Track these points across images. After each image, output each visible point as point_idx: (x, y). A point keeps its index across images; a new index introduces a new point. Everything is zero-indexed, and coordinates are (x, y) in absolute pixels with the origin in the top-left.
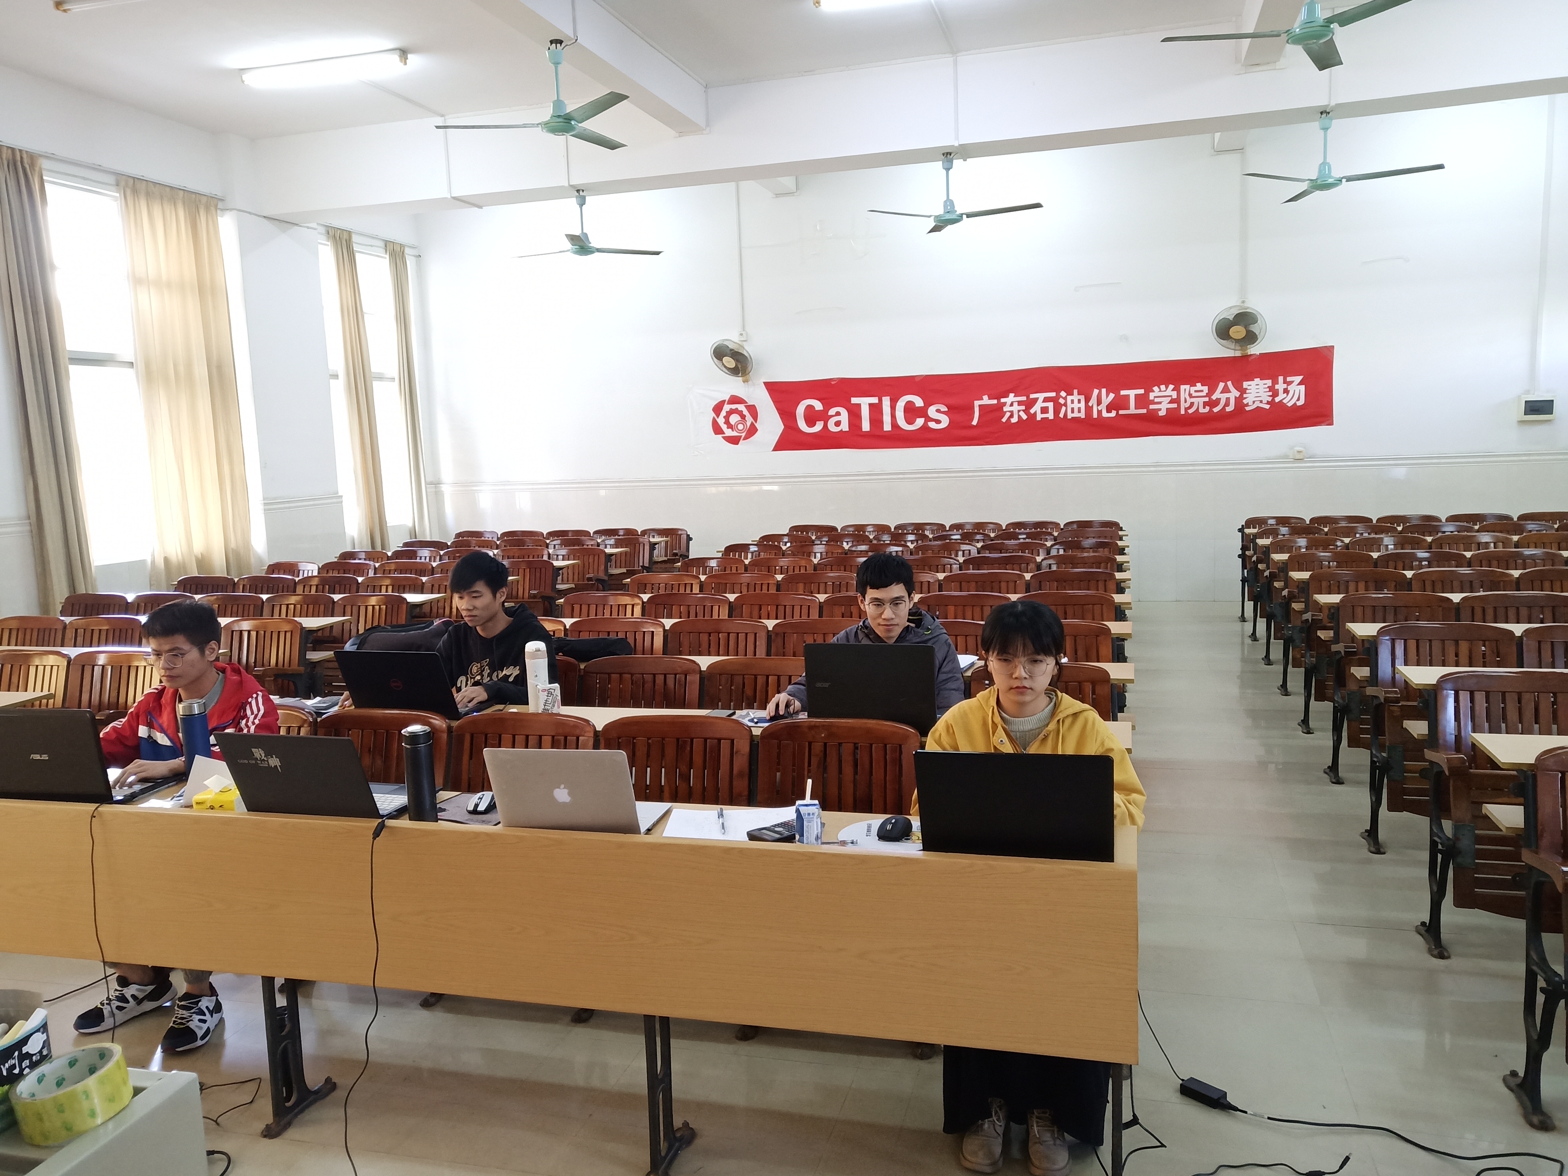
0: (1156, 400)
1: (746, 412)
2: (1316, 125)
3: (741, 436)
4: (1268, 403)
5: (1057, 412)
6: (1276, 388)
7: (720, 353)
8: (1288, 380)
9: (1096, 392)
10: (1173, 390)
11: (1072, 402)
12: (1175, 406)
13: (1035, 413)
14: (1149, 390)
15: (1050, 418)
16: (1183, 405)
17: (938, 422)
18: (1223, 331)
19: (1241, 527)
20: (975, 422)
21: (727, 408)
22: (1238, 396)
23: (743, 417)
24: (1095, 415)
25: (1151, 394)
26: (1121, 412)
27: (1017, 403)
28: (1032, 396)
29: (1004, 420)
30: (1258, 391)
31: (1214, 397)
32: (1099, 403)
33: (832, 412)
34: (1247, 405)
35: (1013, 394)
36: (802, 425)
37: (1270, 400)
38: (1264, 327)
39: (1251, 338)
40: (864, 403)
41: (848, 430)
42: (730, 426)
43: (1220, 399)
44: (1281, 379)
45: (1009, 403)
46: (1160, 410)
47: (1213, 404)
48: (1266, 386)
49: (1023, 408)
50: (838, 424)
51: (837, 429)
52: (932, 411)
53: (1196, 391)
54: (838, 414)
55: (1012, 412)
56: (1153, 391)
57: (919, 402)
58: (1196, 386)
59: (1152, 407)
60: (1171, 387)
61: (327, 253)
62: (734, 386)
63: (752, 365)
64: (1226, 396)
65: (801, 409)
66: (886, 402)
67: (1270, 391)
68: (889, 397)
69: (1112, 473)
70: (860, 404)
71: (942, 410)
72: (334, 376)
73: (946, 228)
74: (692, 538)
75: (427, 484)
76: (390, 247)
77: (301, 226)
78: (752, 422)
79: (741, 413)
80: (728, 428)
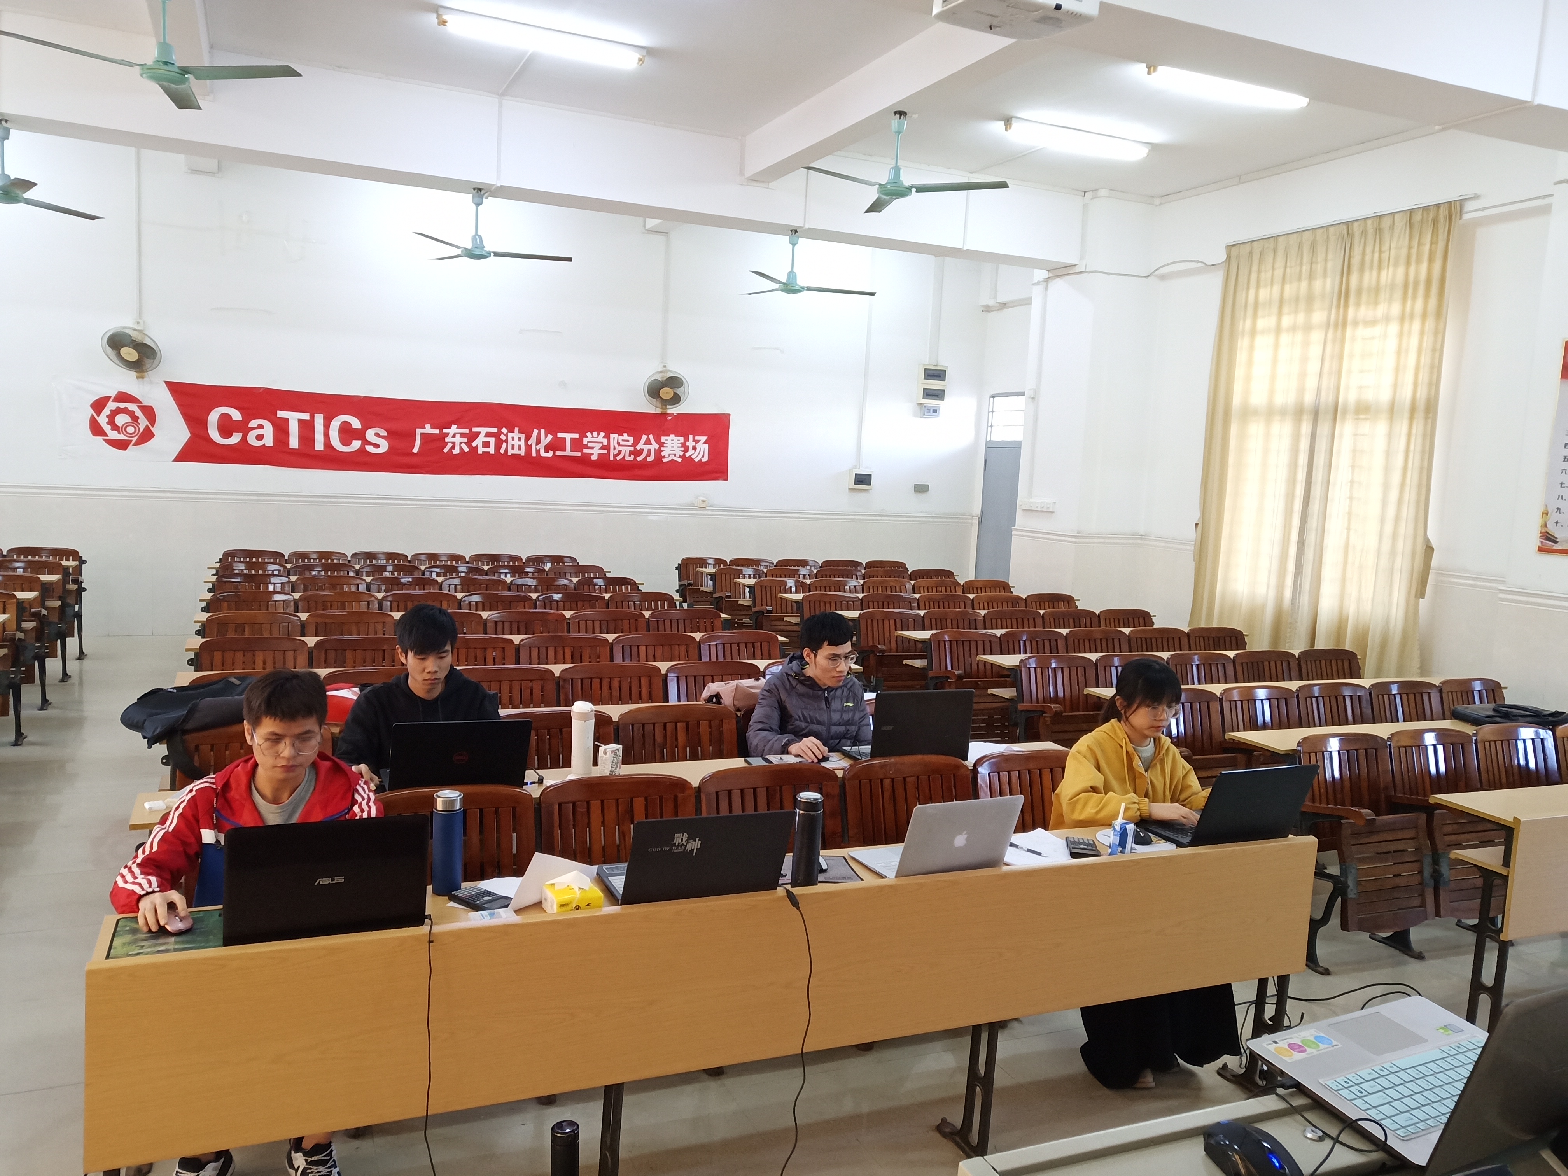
0: (590, 445)
1: (138, 413)
3: (131, 441)
4: (680, 457)
5: (498, 447)
6: (687, 444)
7: (116, 342)
8: (696, 439)
9: (536, 432)
10: (604, 437)
11: (513, 439)
12: (605, 452)
13: (477, 446)
14: (583, 435)
15: (491, 453)
16: (613, 452)
17: (377, 446)
18: (654, 391)
19: (677, 566)
20: (415, 450)
21: (112, 405)
22: (657, 448)
23: (135, 419)
24: (534, 454)
25: (584, 439)
26: (558, 453)
27: (459, 435)
28: (475, 430)
29: (446, 450)
30: (673, 445)
31: (638, 448)
32: (538, 442)
33: (253, 423)
34: (664, 457)
35: (456, 426)
36: (214, 434)
37: (682, 455)
38: (687, 391)
39: (676, 399)
40: (294, 418)
41: (272, 445)
42: (115, 427)
43: (643, 449)
45: (451, 434)
46: (593, 454)
47: (637, 453)
48: (679, 442)
49: (465, 440)
50: (260, 437)
51: (259, 443)
52: (370, 434)
53: (623, 441)
54: (261, 427)
55: (454, 443)
56: (587, 437)
57: (356, 423)
58: (623, 436)
59: (585, 451)
60: (602, 434)
62: (125, 381)
63: (156, 361)
64: (648, 447)
65: (214, 417)
66: (319, 420)
67: (682, 447)
68: (322, 415)
69: (548, 509)
70: (288, 419)
71: (381, 434)
73: (468, 260)
74: (84, 561)
78: (147, 425)
79: (132, 414)
80: (112, 429)
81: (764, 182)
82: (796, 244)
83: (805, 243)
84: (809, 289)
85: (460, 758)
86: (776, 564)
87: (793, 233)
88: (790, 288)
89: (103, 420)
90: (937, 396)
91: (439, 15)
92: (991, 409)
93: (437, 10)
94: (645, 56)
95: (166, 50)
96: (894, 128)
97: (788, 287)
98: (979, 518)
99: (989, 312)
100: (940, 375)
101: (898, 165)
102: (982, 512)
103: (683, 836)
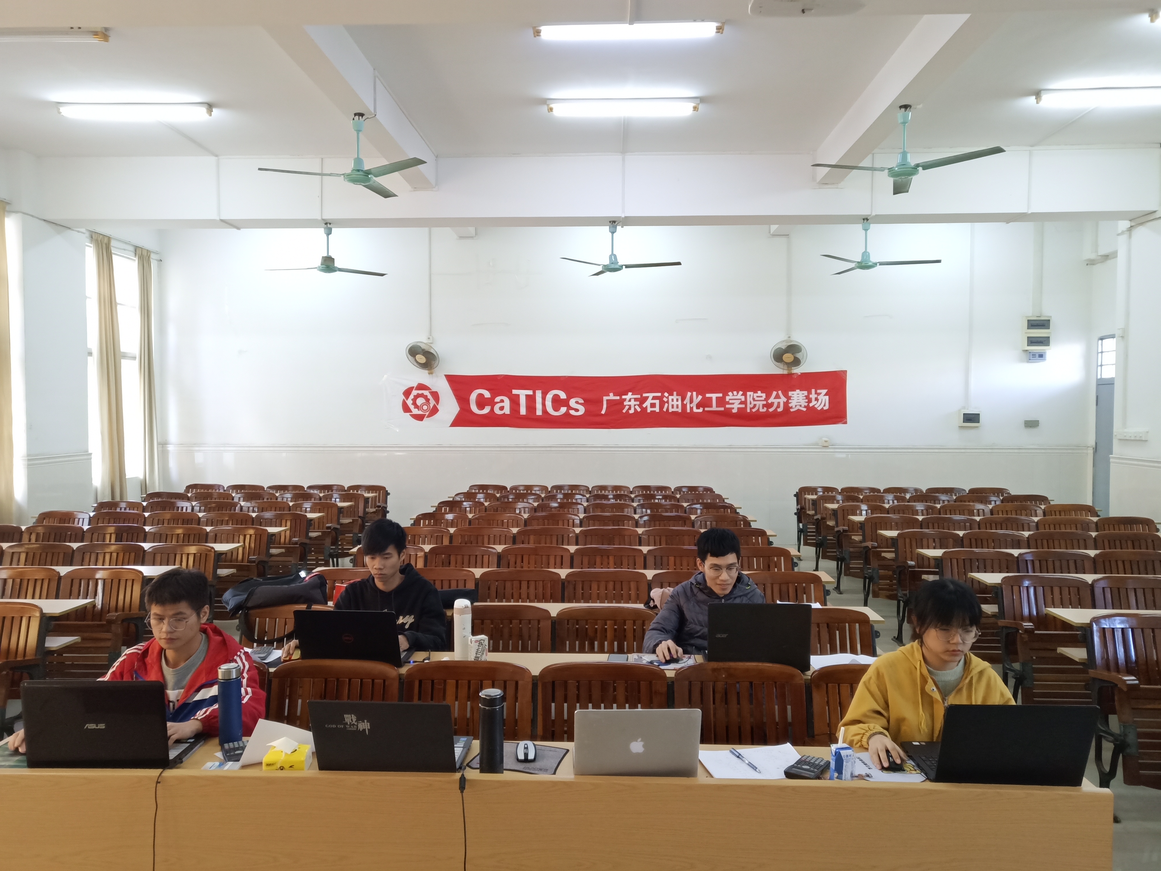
0: (731, 402)
1: (430, 396)
2: (860, 226)
3: (426, 415)
4: (805, 407)
5: (661, 407)
6: (810, 397)
7: (413, 351)
8: (818, 392)
9: (689, 394)
10: (742, 395)
11: (673, 400)
12: (743, 406)
13: (647, 406)
14: (725, 394)
15: (657, 411)
16: (749, 406)
17: (577, 410)
18: (778, 356)
19: (795, 493)
20: (603, 412)
21: (415, 392)
22: (785, 401)
23: (428, 400)
24: (688, 410)
25: (727, 397)
26: (706, 409)
27: (633, 399)
28: (645, 395)
29: (624, 411)
30: (798, 398)
32: (691, 401)
33: (498, 399)
34: (791, 408)
35: (631, 393)
36: (474, 408)
37: (806, 405)
38: (805, 355)
39: (797, 362)
40: (523, 394)
41: (509, 413)
42: (416, 407)
43: (774, 402)
45: (628, 399)
46: (733, 408)
47: (769, 406)
48: (804, 395)
49: (638, 403)
50: (502, 408)
51: (501, 412)
52: (572, 402)
53: (757, 397)
54: (502, 401)
55: (630, 406)
56: (729, 395)
57: (563, 395)
58: (757, 393)
59: (728, 406)
60: (741, 393)
61: (90, 253)
62: (421, 377)
63: (437, 362)
64: (778, 401)
65: (473, 397)
66: (539, 394)
67: (806, 399)
68: (541, 391)
70: (519, 395)
71: (580, 402)
72: (90, 354)
73: (608, 273)
74: (389, 493)
75: (158, 444)
76: (139, 252)
77: (73, 230)
78: (434, 404)
79: (426, 397)
80: (415, 408)
81: (833, 184)
82: (867, 230)
83: (874, 228)
84: (881, 264)
85: (347, 638)
86: (881, 491)
87: (865, 221)
88: (864, 265)
89: (409, 402)
90: (1042, 342)
91: (548, 105)
92: (1100, 350)
93: (545, 101)
94: (699, 104)
95: (358, 161)
96: (900, 120)
97: (863, 265)
98: (1093, 449)
99: (1093, 264)
100: (1044, 324)
101: (905, 150)
102: (1096, 443)
103: (351, 717)
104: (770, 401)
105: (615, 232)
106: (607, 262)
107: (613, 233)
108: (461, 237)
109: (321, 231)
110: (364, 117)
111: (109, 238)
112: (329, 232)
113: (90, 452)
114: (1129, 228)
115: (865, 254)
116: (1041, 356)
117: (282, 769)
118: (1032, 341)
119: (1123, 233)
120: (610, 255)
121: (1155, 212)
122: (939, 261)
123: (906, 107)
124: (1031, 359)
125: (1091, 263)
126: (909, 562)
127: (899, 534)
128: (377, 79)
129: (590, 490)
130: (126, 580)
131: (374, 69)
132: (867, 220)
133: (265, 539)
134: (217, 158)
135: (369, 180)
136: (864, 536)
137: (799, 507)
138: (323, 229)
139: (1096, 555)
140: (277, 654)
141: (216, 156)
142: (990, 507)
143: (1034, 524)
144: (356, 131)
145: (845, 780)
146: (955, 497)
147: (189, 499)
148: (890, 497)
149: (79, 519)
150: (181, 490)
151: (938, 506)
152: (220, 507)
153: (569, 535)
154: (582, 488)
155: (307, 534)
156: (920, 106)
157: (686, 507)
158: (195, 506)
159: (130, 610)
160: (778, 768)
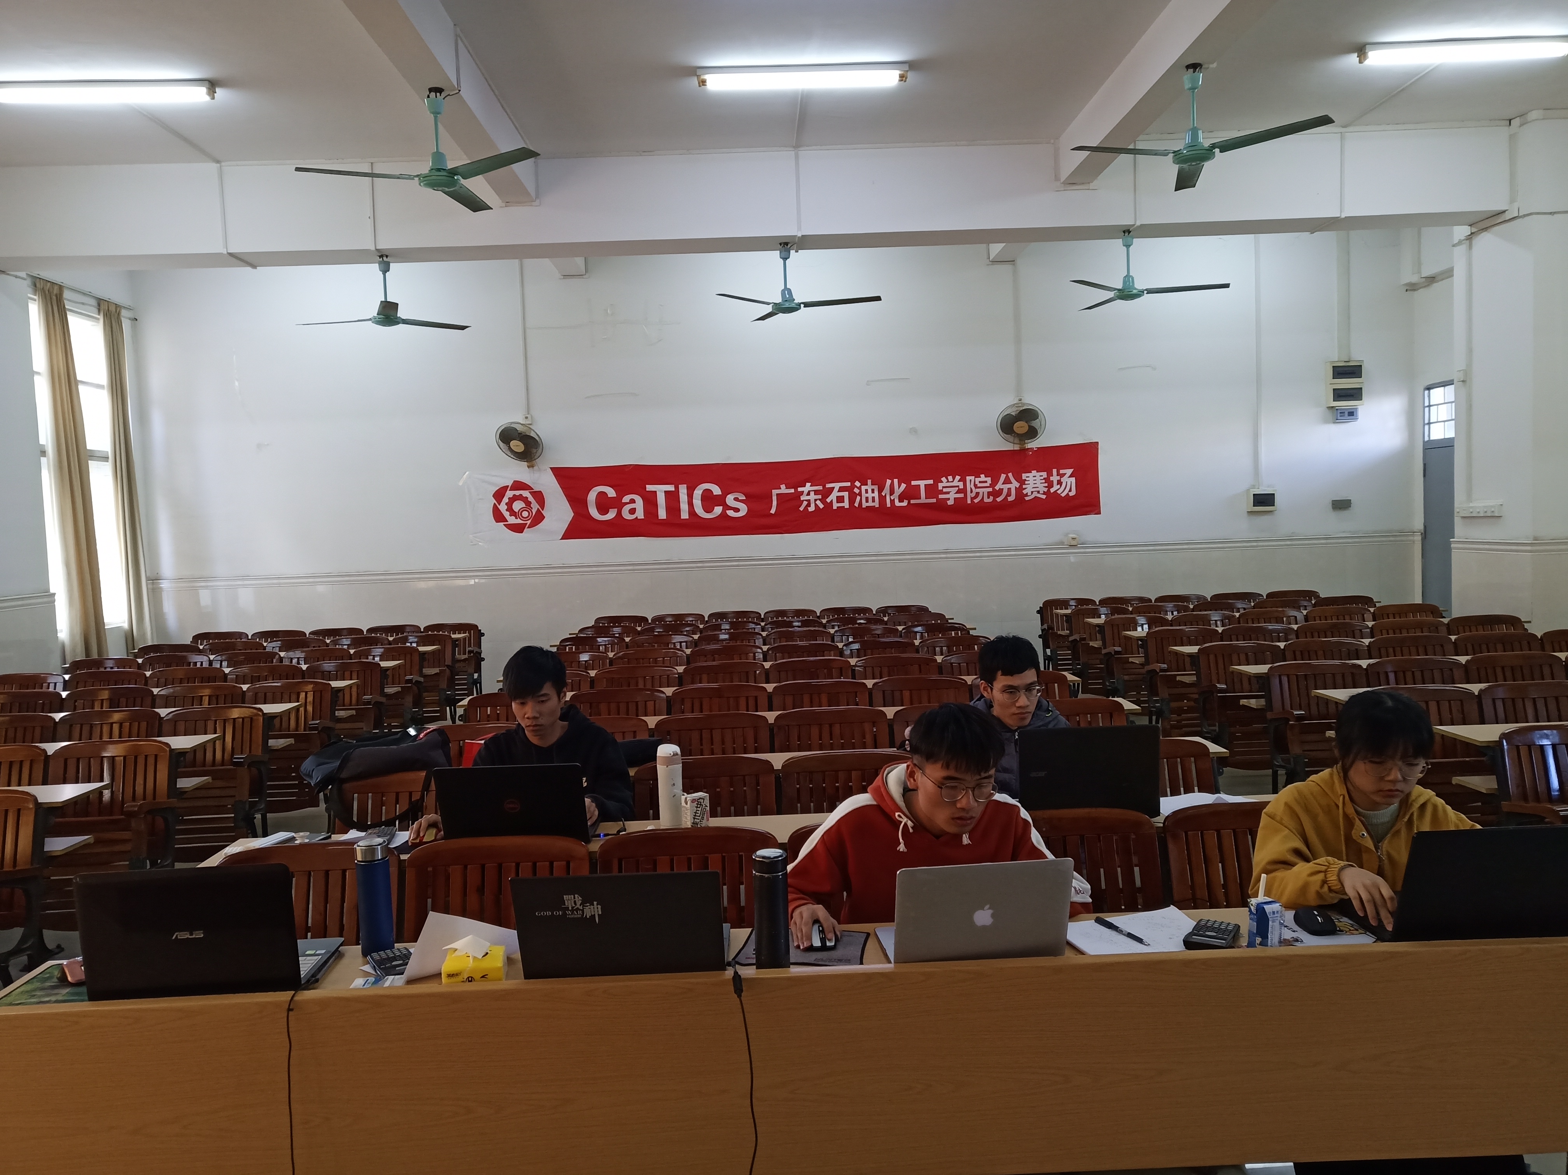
0: (945, 490)
1: (531, 499)
2: (1119, 242)
3: (527, 524)
4: (1044, 493)
5: (852, 501)
6: (1051, 480)
7: (507, 436)
8: (1061, 473)
9: (889, 482)
10: (960, 481)
11: (867, 491)
12: (961, 495)
13: (832, 500)
14: (938, 481)
15: (846, 507)
16: (969, 495)
17: (737, 510)
18: (1007, 425)
19: (1039, 609)
20: (773, 511)
21: (510, 494)
22: (1018, 487)
23: (528, 504)
24: (889, 505)
25: (939, 484)
26: (912, 502)
27: (813, 492)
28: (829, 486)
29: (801, 509)
30: (1035, 482)
32: (892, 492)
33: (626, 499)
34: (1027, 495)
35: (810, 484)
36: (594, 512)
37: (1046, 491)
38: (1043, 423)
39: (1033, 433)
40: (661, 490)
41: (643, 517)
42: (513, 513)
43: (1003, 489)
44: (1055, 471)
45: (806, 492)
46: (949, 499)
47: (996, 493)
48: (1042, 478)
49: (820, 497)
50: (633, 511)
51: (633, 517)
52: (730, 499)
53: (980, 482)
54: (633, 501)
55: (809, 501)
56: (942, 482)
57: (716, 490)
58: (980, 477)
59: (941, 496)
60: (958, 478)
61: (35, 310)
62: (518, 471)
63: (540, 451)
64: (1008, 486)
65: (592, 496)
66: (683, 490)
67: (1045, 483)
68: (686, 485)
69: (906, 559)
70: (656, 492)
71: (740, 498)
72: (43, 453)
73: (781, 315)
74: (484, 633)
75: (148, 579)
76: (104, 307)
77: (8, 274)
78: (538, 509)
79: (525, 500)
80: (511, 515)
81: (1083, 183)
82: (1130, 246)
83: (1138, 244)
84: (1150, 291)
85: (512, 806)
86: (1152, 601)
87: (1127, 234)
88: (1127, 294)
89: (503, 507)
90: (1353, 396)
91: (698, 76)
92: (1427, 404)
93: (695, 71)
94: (907, 71)
95: (438, 156)
96: (1187, 85)
97: (1125, 293)
98: (1422, 534)
99: (1414, 290)
100: (1352, 371)
101: (1195, 125)
102: (1425, 527)
103: (574, 898)
104: (997, 488)
105: (789, 258)
106: (779, 300)
107: (785, 259)
108: (566, 276)
109: (374, 268)
110: (444, 95)
111: (61, 288)
112: (385, 269)
113: (52, 591)
114: (1469, 235)
115: (1128, 278)
116: (1352, 414)
117: (471, 981)
118: (1340, 395)
119: (1460, 243)
120: (782, 290)
121: (1504, 212)
122: (1226, 286)
123: (1195, 67)
124: (1339, 418)
125: (1412, 288)
126: (1218, 685)
127: (1199, 649)
128: (459, 39)
129: (762, 617)
130: (146, 756)
131: (455, 25)
132: (1129, 232)
133: (328, 696)
134: (218, 165)
135: (455, 183)
136: (1147, 657)
137: (1045, 626)
138: (377, 264)
139: (1467, 661)
140: (403, 837)
141: (218, 162)
142: (1305, 612)
143: (1369, 630)
144: (433, 113)
145: (1271, 946)
146: (1252, 604)
147: (200, 652)
148: (1170, 605)
149: (49, 683)
150: (188, 641)
151: (1237, 615)
152: (250, 659)
153: (756, 672)
154: (752, 615)
155: (382, 689)
156: (1215, 65)
157: (902, 631)
158: (213, 660)
159: (154, 798)
160: (1170, 938)
